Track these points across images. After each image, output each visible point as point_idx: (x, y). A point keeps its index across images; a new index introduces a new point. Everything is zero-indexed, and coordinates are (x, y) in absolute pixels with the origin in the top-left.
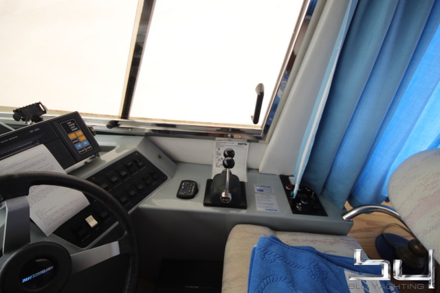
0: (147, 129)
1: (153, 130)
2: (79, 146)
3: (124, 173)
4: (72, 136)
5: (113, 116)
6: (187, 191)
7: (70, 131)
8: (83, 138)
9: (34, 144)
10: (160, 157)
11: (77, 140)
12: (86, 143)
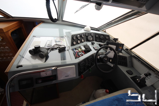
0: (133, 55)
1: (134, 56)
2: (119, 49)
3: (121, 58)
4: (120, 47)
5: (128, 48)
6: (129, 72)
7: (120, 46)
8: (121, 49)
9: (115, 45)
10: (130, 62)
11: (120, 48)
12: (121, 50)
